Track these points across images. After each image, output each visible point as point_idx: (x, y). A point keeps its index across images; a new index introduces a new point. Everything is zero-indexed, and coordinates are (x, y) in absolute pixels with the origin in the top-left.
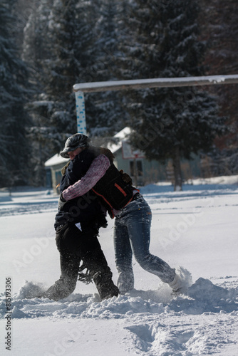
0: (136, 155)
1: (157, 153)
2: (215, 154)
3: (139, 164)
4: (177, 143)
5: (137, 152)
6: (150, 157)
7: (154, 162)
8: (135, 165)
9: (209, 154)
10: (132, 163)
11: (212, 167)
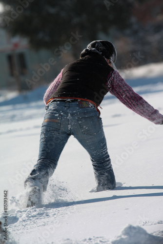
0: (16, 45)
1: (47, 39)
2: (135, 33)
3: (22, 57)
4: (76, 20)
5: (16, 40)
6: (36, 45)
7: (44, 53)
8: (16, 60)
9: (128, 31)
10: (10, 58)
11: (133, 52)
